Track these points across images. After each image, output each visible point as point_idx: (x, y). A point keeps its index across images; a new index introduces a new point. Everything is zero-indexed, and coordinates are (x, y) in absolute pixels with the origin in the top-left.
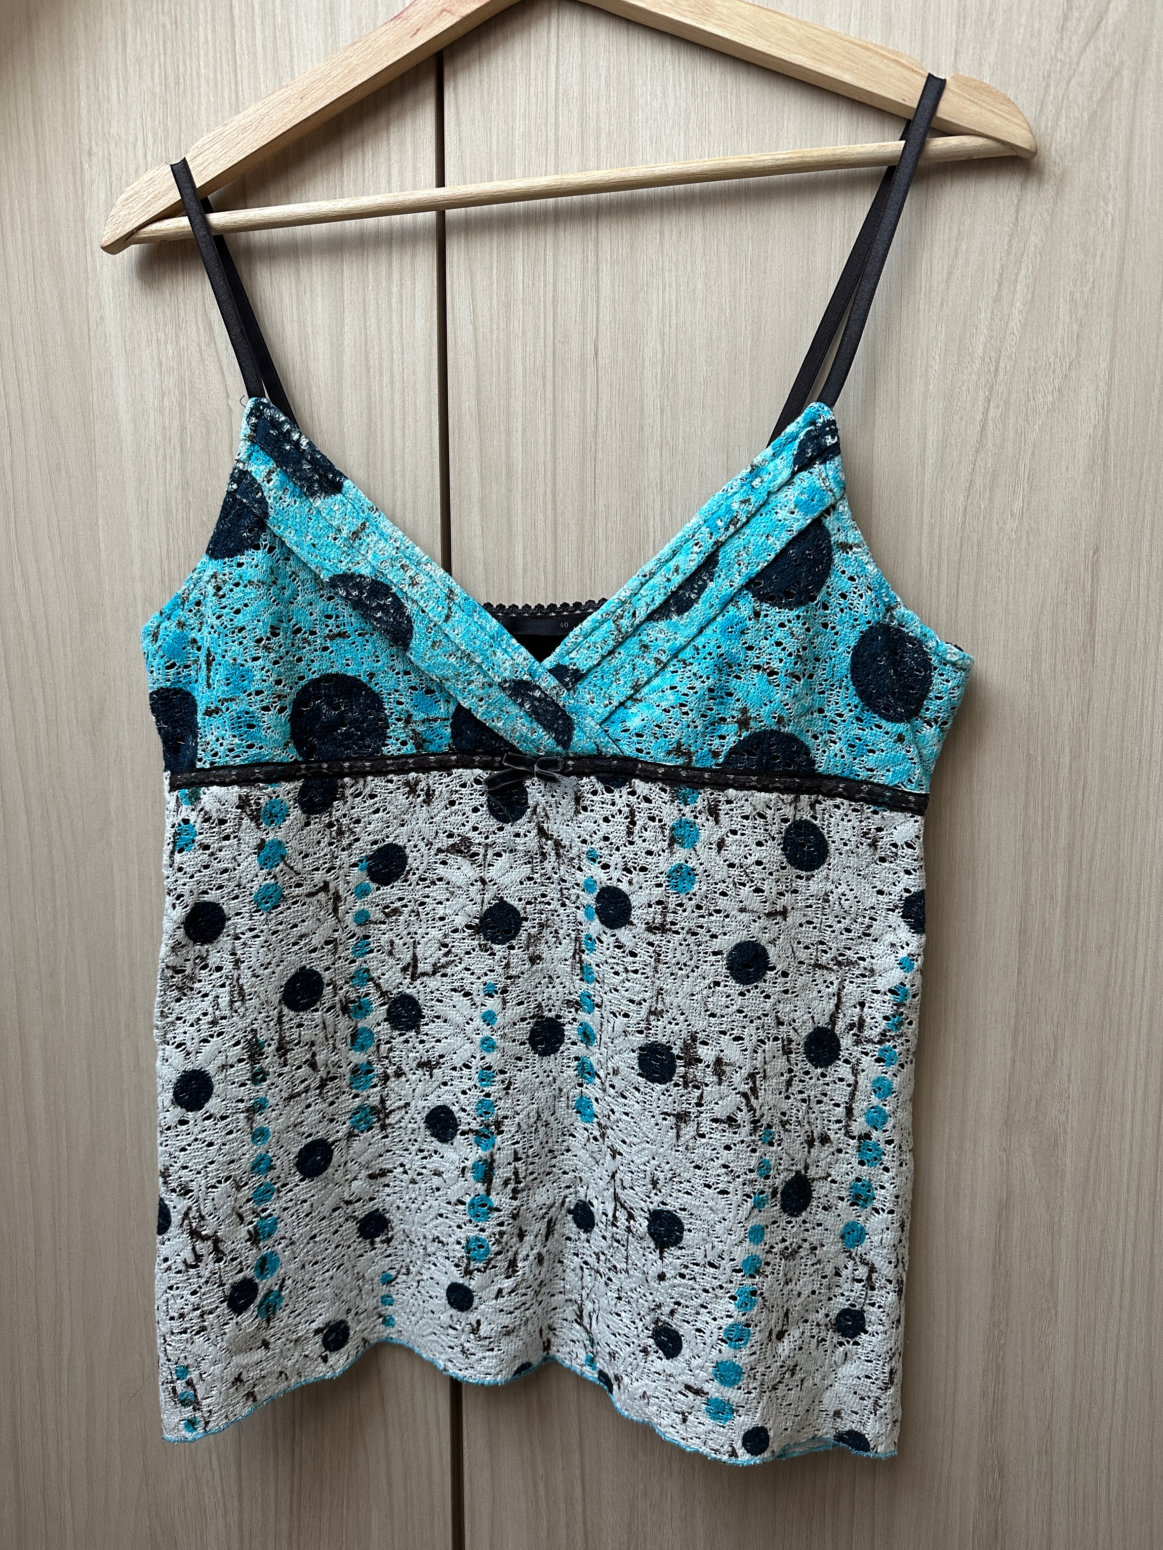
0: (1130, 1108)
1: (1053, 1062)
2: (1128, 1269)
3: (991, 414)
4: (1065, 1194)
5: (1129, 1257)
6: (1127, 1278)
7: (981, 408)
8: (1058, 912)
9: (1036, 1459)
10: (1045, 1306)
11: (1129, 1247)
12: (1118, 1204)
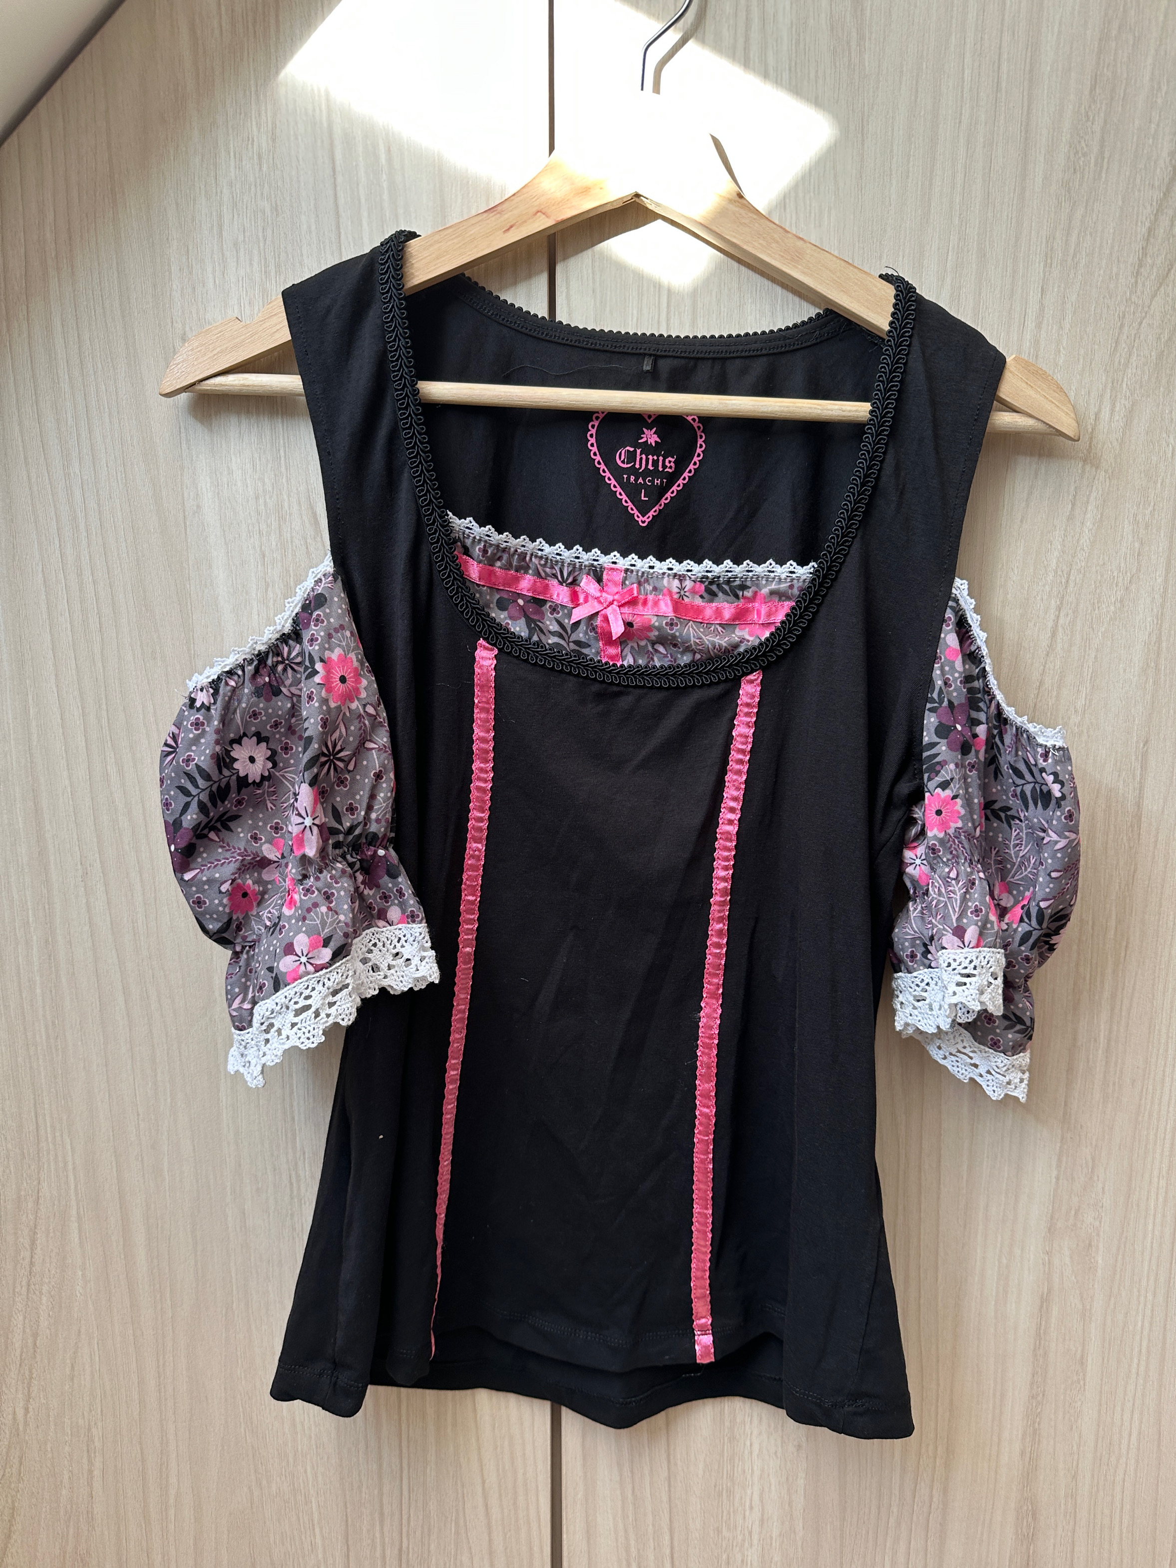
0: (1152, 1212)
1: (1091, 1178)
2: (1145, 1344)
3: (1061, 621)
4: (1096, 1286)
5: (1146, 1332)
6: (1144, 1351)
7: (1053, 617)
8: (1100, 1052)
9: (1063, 1502)
10: (1075, 1378)
11: (1147, 1324)
12: (1139, 1291)
